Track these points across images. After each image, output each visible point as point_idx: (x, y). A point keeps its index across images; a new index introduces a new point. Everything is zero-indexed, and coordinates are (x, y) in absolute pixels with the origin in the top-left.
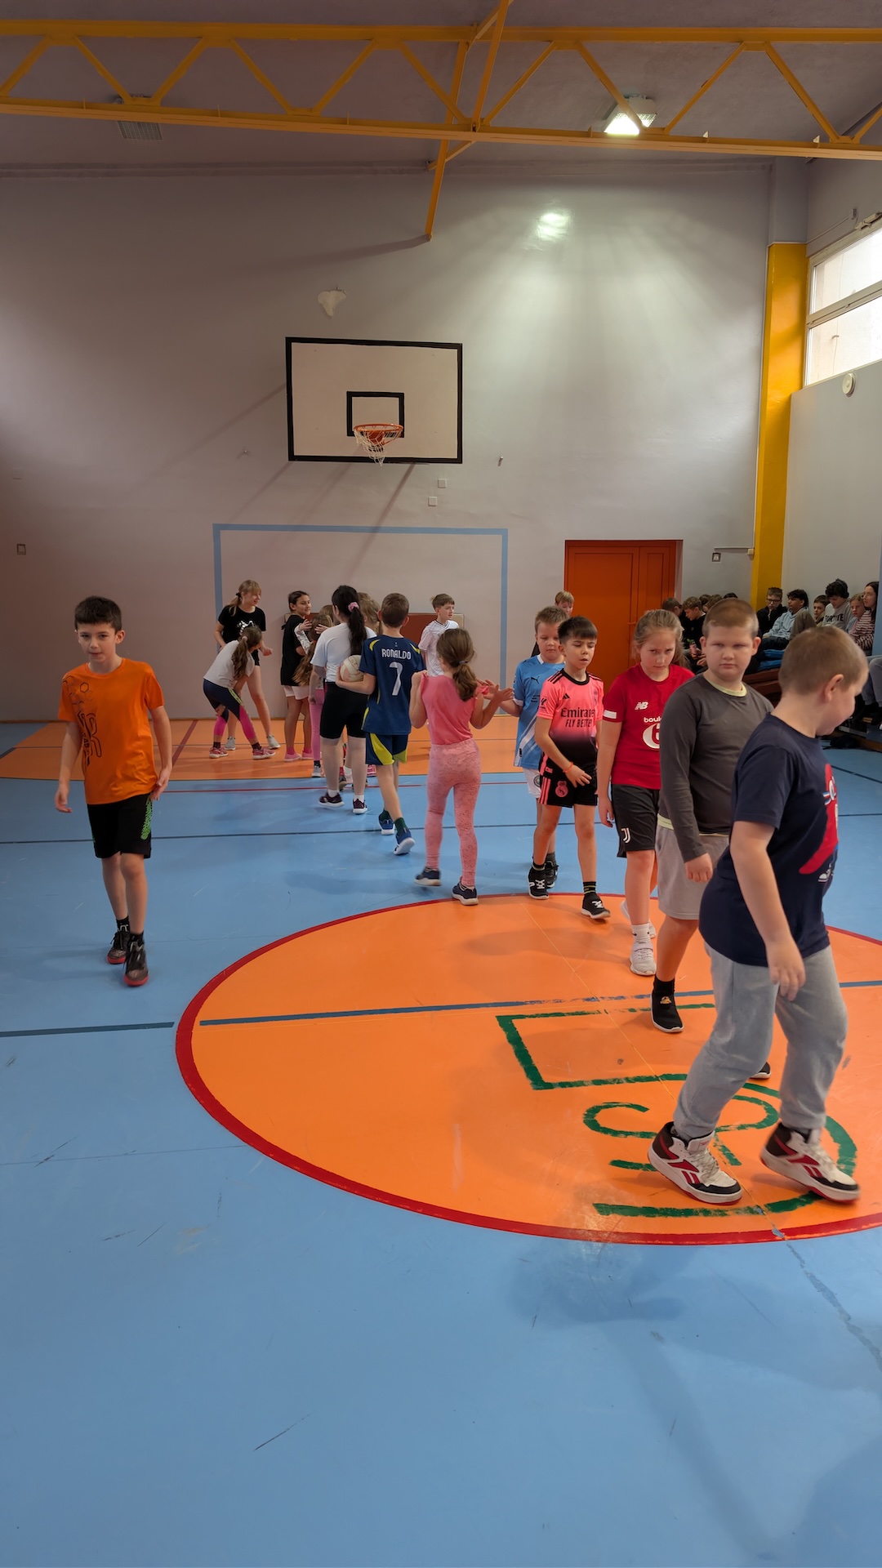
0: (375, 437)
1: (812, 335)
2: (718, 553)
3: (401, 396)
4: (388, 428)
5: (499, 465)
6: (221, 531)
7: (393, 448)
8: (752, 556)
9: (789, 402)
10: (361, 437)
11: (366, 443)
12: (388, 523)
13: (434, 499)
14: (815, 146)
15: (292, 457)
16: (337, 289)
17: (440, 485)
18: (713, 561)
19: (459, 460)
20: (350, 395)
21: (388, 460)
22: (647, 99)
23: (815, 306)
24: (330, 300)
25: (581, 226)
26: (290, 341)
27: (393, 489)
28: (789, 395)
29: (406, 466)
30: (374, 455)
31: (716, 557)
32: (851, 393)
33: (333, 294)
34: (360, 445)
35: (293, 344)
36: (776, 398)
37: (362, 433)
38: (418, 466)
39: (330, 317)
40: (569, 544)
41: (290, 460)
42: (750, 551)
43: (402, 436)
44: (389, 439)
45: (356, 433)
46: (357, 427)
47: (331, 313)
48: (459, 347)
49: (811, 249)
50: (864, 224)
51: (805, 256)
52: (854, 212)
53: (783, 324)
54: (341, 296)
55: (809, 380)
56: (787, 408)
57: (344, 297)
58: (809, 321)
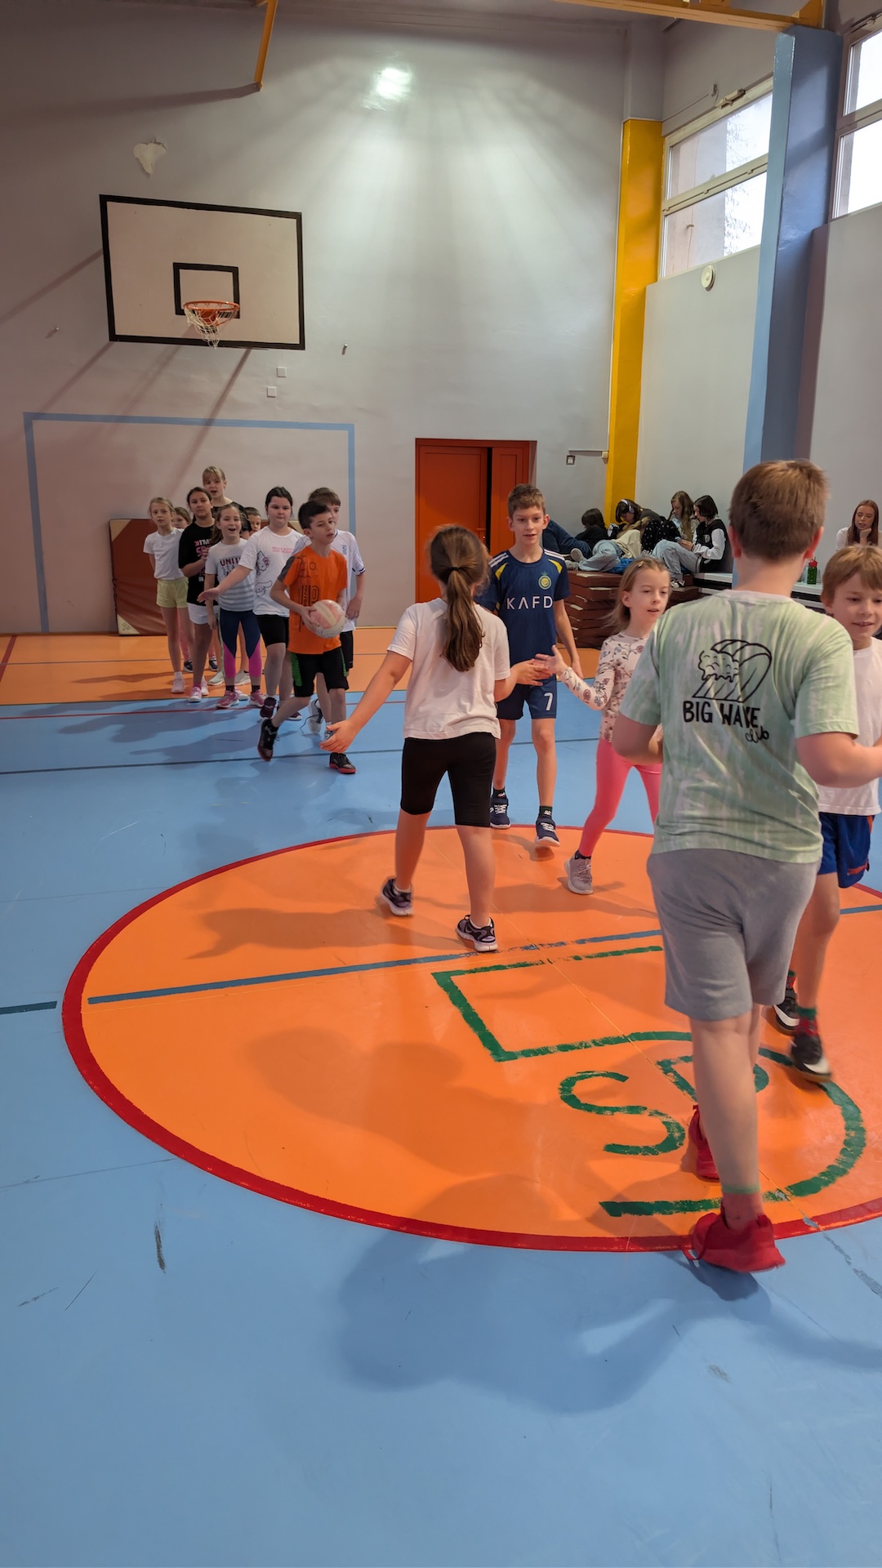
0: (208, 315)
1: (666, 225)
2: (572, 455)
3: (235, 270)
4: (224, 307)
5: (343, 353)
6: (33, 421)
7: (228, 330)
8: (606, 460)
9: (638, 297)
10: (192, 316)
11: (198, 322)
12: (223, 415)
13: (273, 389)
14: (684, 6)
15: (114, 337)
16: (155, 142)
17: (279, 374)
18: (567, 464)
19: (301, 346)
20: (177, 267)
21: (222, 344)
23: (670, 193)
24: (148, 154)
25: (423, 86)
26: (104, 199)
27: (227, 377)
28: (644, 287)
29: (242, 351)
30: (207, 337)
31: (571, 461)
32: (710, 288)
33: (152, 146)
34: (192, 323)
35: (108, 203)
36: (630, 291)
37: (193, 311)
38: (254, 352)
39: (148, 174)
40: (421, 443)
41: (110, 340)
42: (605, 454)
43: (238, 317)
44: (224, 319)
45: (186, 311)
46: (187, 304)
47: (149, 170)
48: (297, 217)
49: (668, 127)
50: (724, 101)
51: (661, 136)
52: (715, 87)
53: (637, 209)
54: (161, 150)
55: (664, 272)
56: (641, 302)
57: (164, 151)
58: (663, 211)
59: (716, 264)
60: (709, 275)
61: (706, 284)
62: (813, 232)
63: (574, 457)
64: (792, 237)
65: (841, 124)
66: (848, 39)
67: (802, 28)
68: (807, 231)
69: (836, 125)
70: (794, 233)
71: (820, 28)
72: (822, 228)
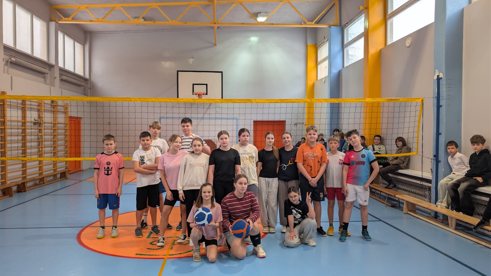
0: (200, 95)
1: (319, 67)
2: (296, 124)
3: (207, 85)
4: (204, 93)
6: (161, 119)
8: (305, 125)
9: (314, 84)
12: (206, 116)
13: (218, 110)
14: (302, 25)
18: (295, 126)
20: (193, 84)
22: (266, 13)
23: (319, 60)
26: (178, 71)
27: (207, 108)
28: (314, 82)
31: (295, 125)
33: (192, 59)
35: (179, 72)
36: (310, 83)
37: (196, 94)
40: (255, 122)
42: (305, 123)
43: (207, 94)
46: (195, 92)
48: (222, 72)
49: (318, 45)
50: (326, 40)
51: (316, 47)
52: (324, 37)
53: (311, 64)
54: (194, 60)
55: (319, 78)
56: (313, 85)
57: (195, 60)
58: (318, 63)
59: (325, 77)
60: (324, 80)
61: (324, 82)
62: (340, 70)
63: (296, 125)
64: (334, 72)
65: (344, 46)
66: (344, 28)
67: (333, 26)
68: (338, 70)
69: (343, 46)
70: (335, 71)
71: (338, 26)
72: (342, 69)
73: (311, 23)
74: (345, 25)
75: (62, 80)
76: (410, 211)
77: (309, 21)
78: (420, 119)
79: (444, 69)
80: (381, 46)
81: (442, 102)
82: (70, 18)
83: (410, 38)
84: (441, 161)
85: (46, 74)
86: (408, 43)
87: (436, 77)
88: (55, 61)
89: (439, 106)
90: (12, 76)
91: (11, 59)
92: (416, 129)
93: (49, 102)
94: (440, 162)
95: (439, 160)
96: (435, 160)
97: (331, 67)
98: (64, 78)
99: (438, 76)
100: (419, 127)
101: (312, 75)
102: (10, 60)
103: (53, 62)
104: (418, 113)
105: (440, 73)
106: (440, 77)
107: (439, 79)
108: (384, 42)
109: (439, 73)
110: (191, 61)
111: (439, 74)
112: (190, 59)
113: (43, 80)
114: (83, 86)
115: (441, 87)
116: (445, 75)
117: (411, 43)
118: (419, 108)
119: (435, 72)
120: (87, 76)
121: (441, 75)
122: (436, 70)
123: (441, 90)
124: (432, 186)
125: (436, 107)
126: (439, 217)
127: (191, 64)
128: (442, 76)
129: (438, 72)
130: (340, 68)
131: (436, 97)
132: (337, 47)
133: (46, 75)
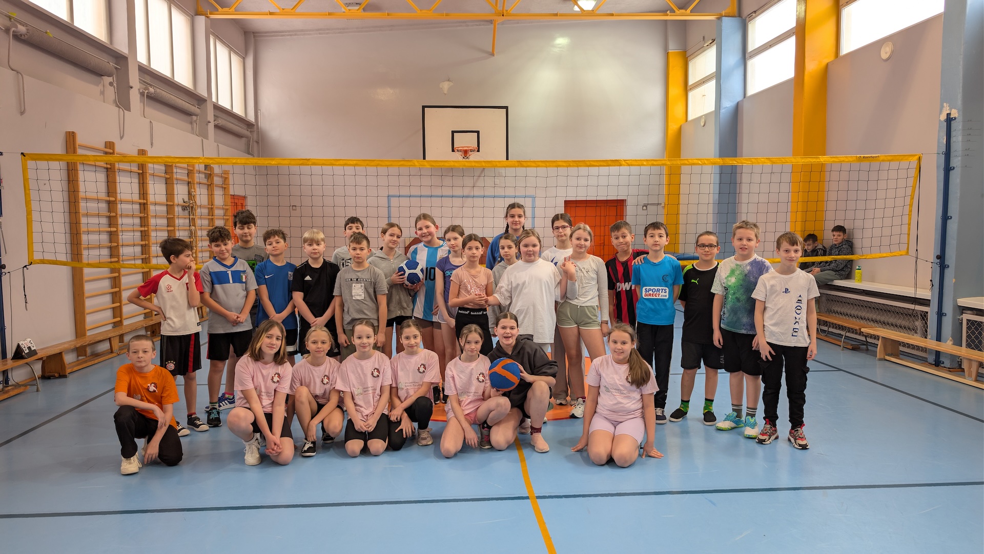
0: (466, 153)
1: (691, 94)
2: (646, 205)
3: (478, 132)
4: (470, 148)
6: (391, 198)
7: (474, 157)
8: (664, 207)
9: (680, 129)
12: (474, 193)
13: (497, 181)
14: (667, 15)
16: (449, 80)
17: (500, 174)
18: (643, 210)
20: (453, 132)
23: (691, 81)
26: (424, 107)
27: (477, 176)
28: (680, 125)
31: (645, 208)
32: (704, 126)
33: (448, 83)
34: (458, 155)
35: (425, 109)
36: (673, 127)
37: (459, 150)
39: (445, 95)
40: (567, 202)
42: (662, 204)
43: (479, 151)
44: (472, 153)
46: (457, 148)
48: (506, 108)
49: (688, 54)
50: (707, 44)
51: (686, 57)
52: (704, 37)
53: (675, 90)
54: (451, 84)
55: (690, 118)
56: (679, 132)
57: (453, 84)
58: (688, 88)
59: (706, 115)
60: (703, 120)
61: (702, 124)
62: (738, 103)
64: (728, 106)
65: (747, 56)
66: (747, 21)
67: (727, 18)
68: (735, 103)
69: (745, 56)
70: (728, 104)
71: (736, 17)
72: (742, 101)
73: (683, 11)
74: (750, 16)
75: (216, 126)
76: (888, 355)
77: (680, 8)
78: (914, 191)
79: (959, 102)
80: (829, 58)
81: (956, 162)
82: (233, 9)
83: (890, 44)
84: (950, 266)
85: (194, 116)
86: (886, 53)
87: (943, 117)
88: (206, 91)
89: (948, 169)
90: (152, 121)
91: (148, 89)
92: (906, 211)
93: (202, 168)
94: (948, 267)
95: (946, 264)
96: (938, 264)
97: (722, 97)
98: (221, 122)
99: (948, 115)
100: (911, 205)
101: (677, 110)
102: (147, 91)
103: (203, 92)
104: (911, 182)
105: (953, 110)
106: (952, 116)
107: (949, 120)
108: (833, 50)
109: (951, 109)
110: (446, 86)
111: (951, 111)
112: (445, 83)
113: (189, 126)
114: (247, 137)
115: (953, 134)
116: (961, 113)
117: (893, 52)
118: (913, 172)
119: (942, 107)
120: (251, 118)
121: (955, 113)
122: (945, 104)
123: (953, 139)
124: (932, 311)
125: (943, 172)
126: (943, 363)
127: (446, 92)
128: (956, 115)
129: (948, 108)
130: (739, 98)
131: (944, 153)
132: (732, 58)
133: (194, 118)
